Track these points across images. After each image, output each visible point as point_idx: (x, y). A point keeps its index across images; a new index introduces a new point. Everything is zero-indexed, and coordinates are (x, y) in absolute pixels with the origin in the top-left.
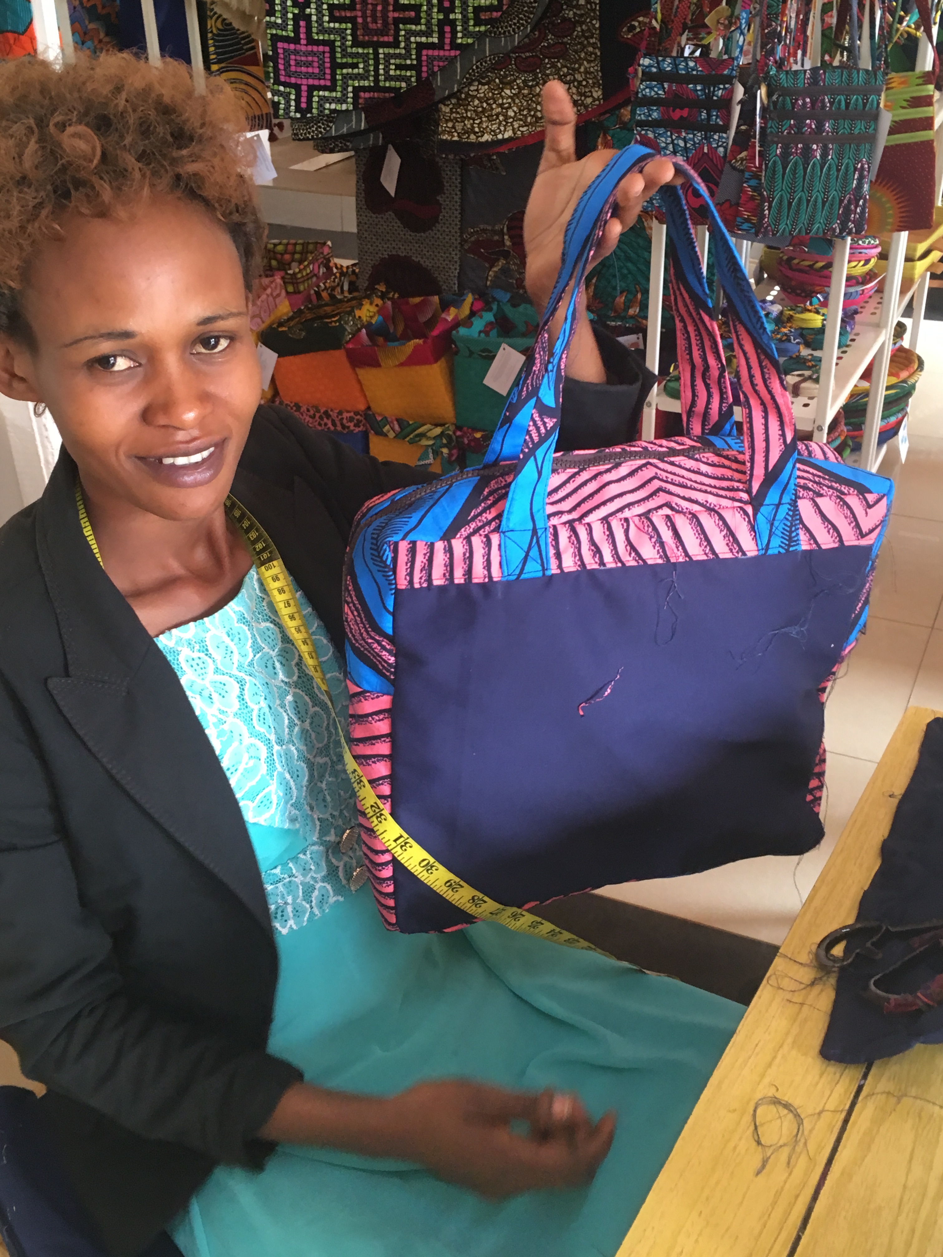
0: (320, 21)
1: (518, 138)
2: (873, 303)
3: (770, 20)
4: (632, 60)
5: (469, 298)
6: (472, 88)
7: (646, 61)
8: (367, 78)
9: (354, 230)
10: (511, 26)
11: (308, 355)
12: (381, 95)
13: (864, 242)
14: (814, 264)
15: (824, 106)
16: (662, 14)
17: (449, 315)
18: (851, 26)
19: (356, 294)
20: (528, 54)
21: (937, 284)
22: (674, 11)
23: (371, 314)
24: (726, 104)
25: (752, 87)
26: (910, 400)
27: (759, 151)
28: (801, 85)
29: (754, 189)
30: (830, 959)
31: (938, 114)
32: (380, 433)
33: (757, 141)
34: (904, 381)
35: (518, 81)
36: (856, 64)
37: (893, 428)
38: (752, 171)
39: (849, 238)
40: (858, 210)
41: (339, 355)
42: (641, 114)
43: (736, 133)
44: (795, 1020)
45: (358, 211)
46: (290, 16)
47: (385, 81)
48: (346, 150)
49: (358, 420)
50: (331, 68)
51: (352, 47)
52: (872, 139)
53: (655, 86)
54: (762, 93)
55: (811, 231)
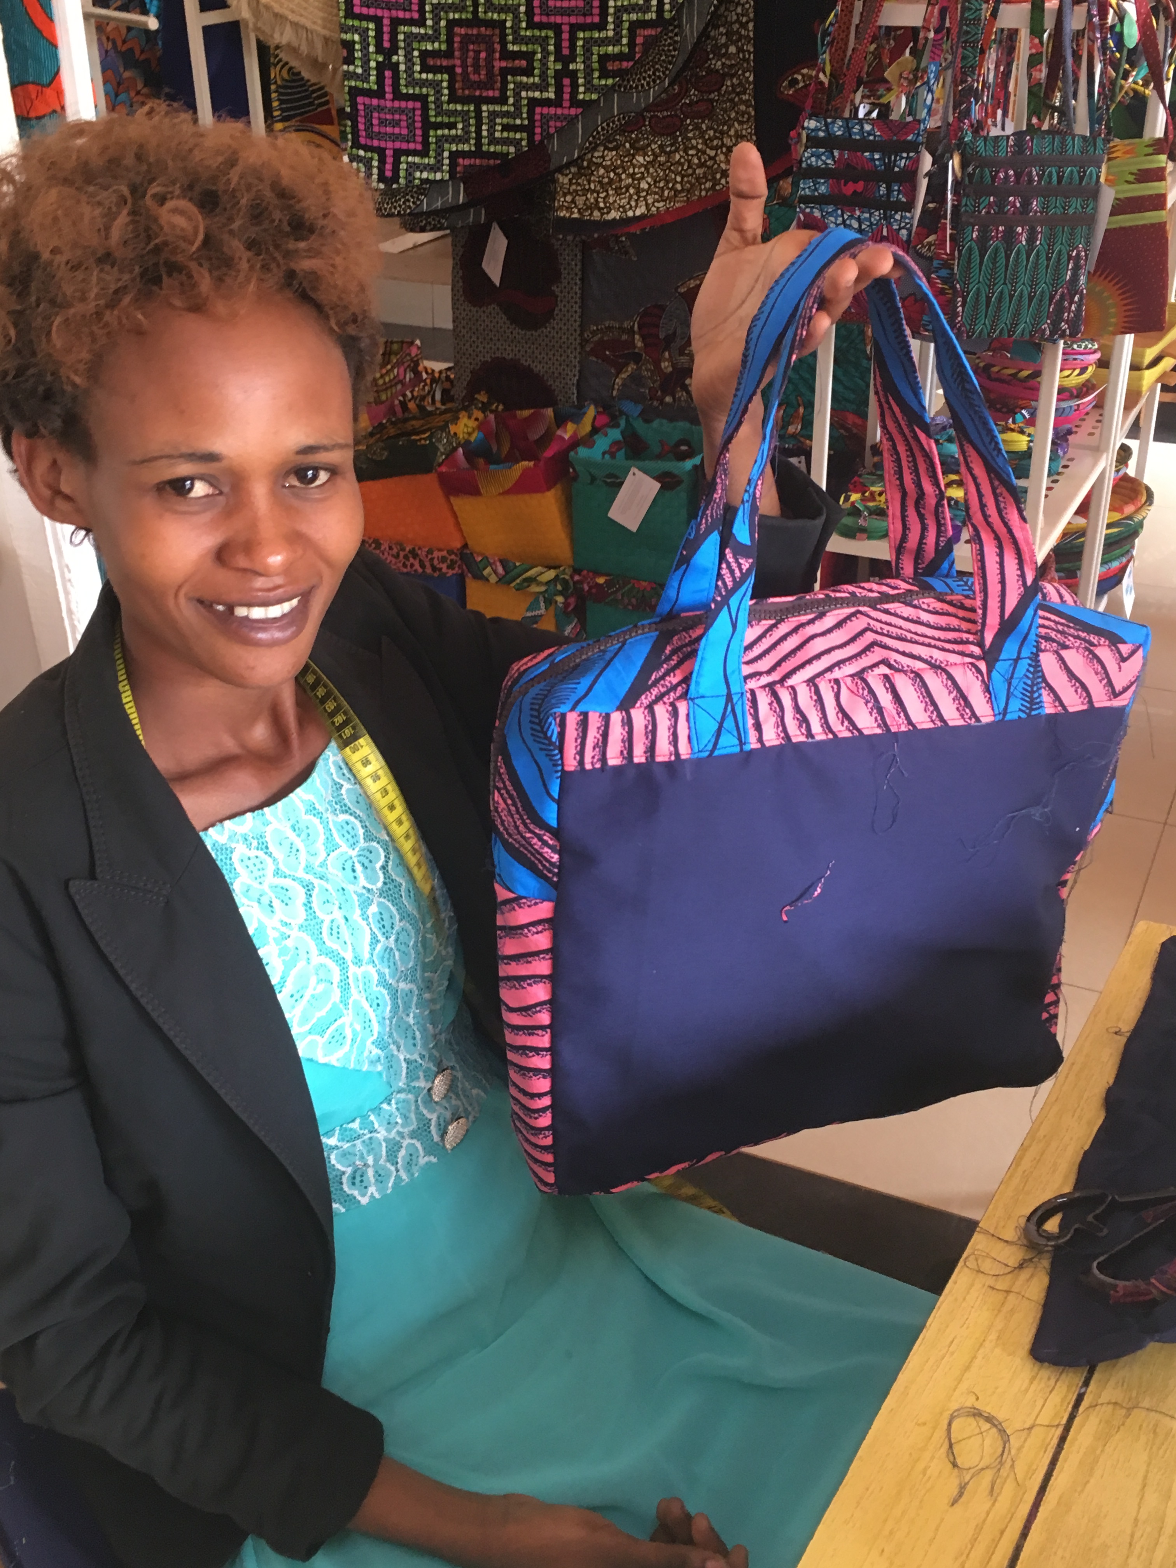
0: (409, 70)
1: (652, 215)
2: (1090, 422)
3: (964, 74)
4: (795, 122)
5: (591, 412)
6: (596, 154)
7: (812, 124)
8: (467, 141)
9: (450, 326)
10: (644, 79)
11: (389, 480)
12: (485, 162)
13: (1079, 346)
14: (1017, 373)
15: (1030, 180)
16: (832, 66)
17: (566, 432)
18: (1065, 82)
19: (449, 405)
20: (665, 113)
21: (1169, 397)
22: (846, 61)
23: (470, 430)
24: (909, 177)
25: (942, 156)
26: (1137, 541)
27: (951, 235)
28: (1002, 154)
29: (945, 281)
30: (1040, 1235)
31: (1171, 189)
32: (479, 577)
33: (948, 222)
34: (1129, 518)
35: (653, 146)
36: (1070, 126)
37: (1115, 575)
38: (943, 259)
39: (1062, 342)
40: (1073, 308)
41: (429, 481)
42: (806, 188)
43: (922, 212)
44: (999, 1311)
45: (454, 304)
46: (373, 64)
47: (489, 144)
48: (439, 229)
49: (452, 560)
50: (422, 128)
51: (449, 102)
52: (1091, 221)
53: (823, 154)
54: (954, 163)
55: (1014, 332)
